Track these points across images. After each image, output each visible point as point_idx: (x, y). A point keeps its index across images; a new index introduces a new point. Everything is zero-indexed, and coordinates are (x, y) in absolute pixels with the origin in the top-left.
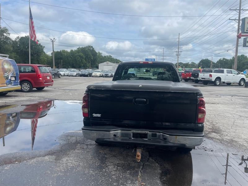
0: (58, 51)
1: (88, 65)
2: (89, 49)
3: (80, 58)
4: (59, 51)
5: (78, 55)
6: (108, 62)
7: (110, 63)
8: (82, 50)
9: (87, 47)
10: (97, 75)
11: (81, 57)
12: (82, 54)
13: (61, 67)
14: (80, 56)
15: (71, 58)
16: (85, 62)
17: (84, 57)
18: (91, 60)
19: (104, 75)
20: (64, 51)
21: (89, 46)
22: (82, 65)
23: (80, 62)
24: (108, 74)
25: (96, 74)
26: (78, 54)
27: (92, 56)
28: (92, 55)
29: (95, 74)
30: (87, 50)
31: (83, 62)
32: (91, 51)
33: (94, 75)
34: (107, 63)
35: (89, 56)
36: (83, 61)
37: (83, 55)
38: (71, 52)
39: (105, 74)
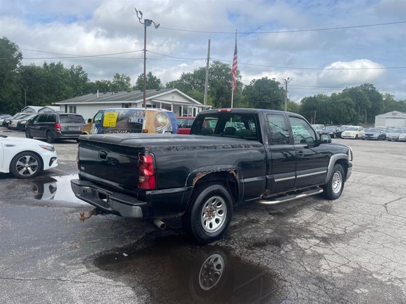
0: (311, 97)
1: (361, 118)
2: (365, 90)
3: (345, 106)
4: (313, 96)
5: (342, 102)
6: (395, 112)
7: (399, 114)
8: (350, 92)
9: (362, 86)
10: (351, 135)
11: (348, 105)
12: (349, 99)
13: (313, 121)
14: (345, 103)
15: (332, 107)
16: (356, 113)
17: (354, 103)
18: (369, 108)
19: (364, 136)
20: (321, 97)
21: (366, 85)
22: (349, 118)
23: (346, 114)
24: (373, 135)
25: (350, 133)
26: (342, 100)
27: (369, 101)
28: (371, 100)
29: (346, 133)
30: (360, 93)
31: (351, 113)
32: (369, 92)
33: (344, 135)
34: (393, 114)
35: (363, 103)
36: (352, 111)
37: (351, 100)
38: (332, 96)
39: (366, 135)
